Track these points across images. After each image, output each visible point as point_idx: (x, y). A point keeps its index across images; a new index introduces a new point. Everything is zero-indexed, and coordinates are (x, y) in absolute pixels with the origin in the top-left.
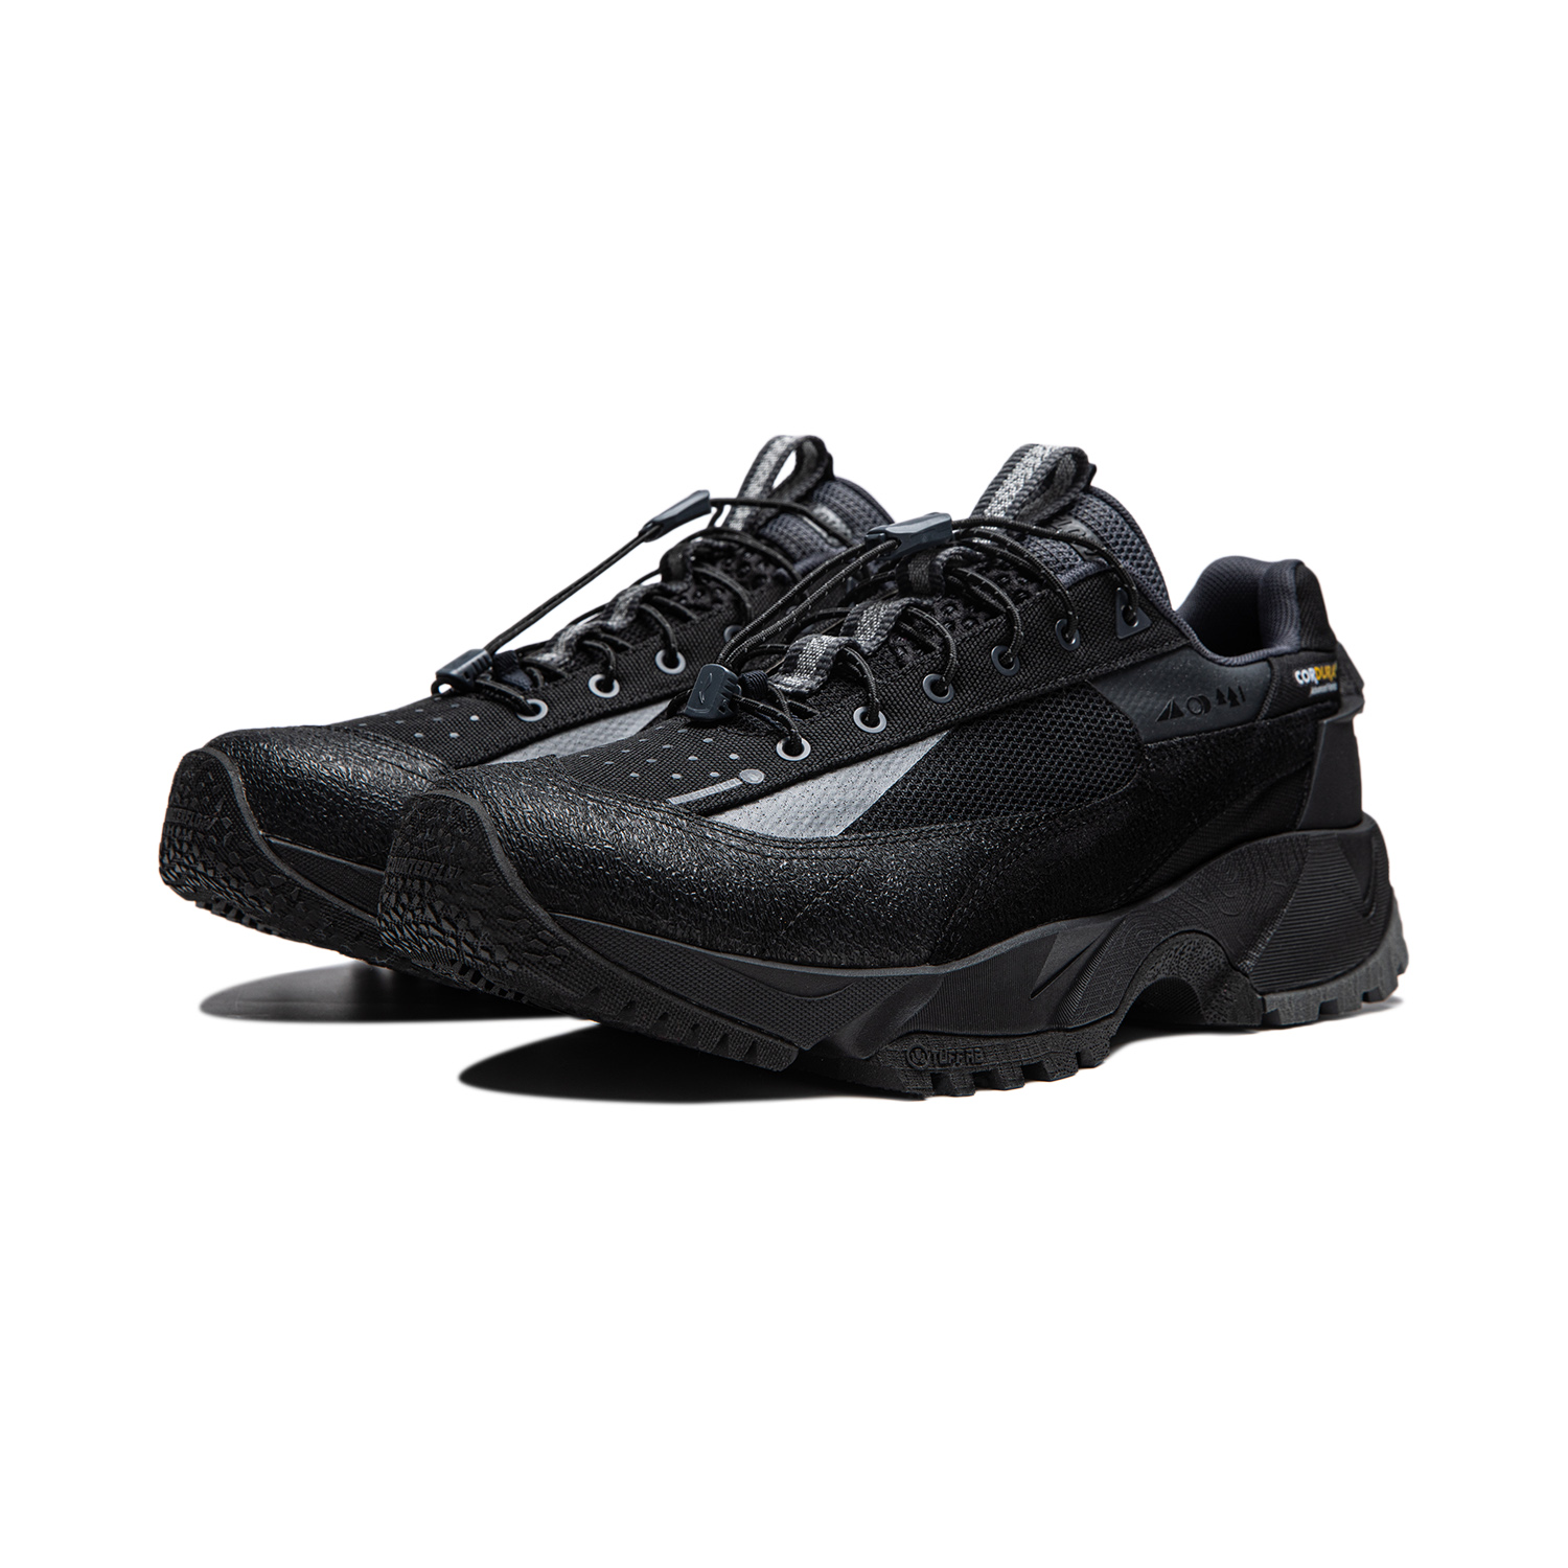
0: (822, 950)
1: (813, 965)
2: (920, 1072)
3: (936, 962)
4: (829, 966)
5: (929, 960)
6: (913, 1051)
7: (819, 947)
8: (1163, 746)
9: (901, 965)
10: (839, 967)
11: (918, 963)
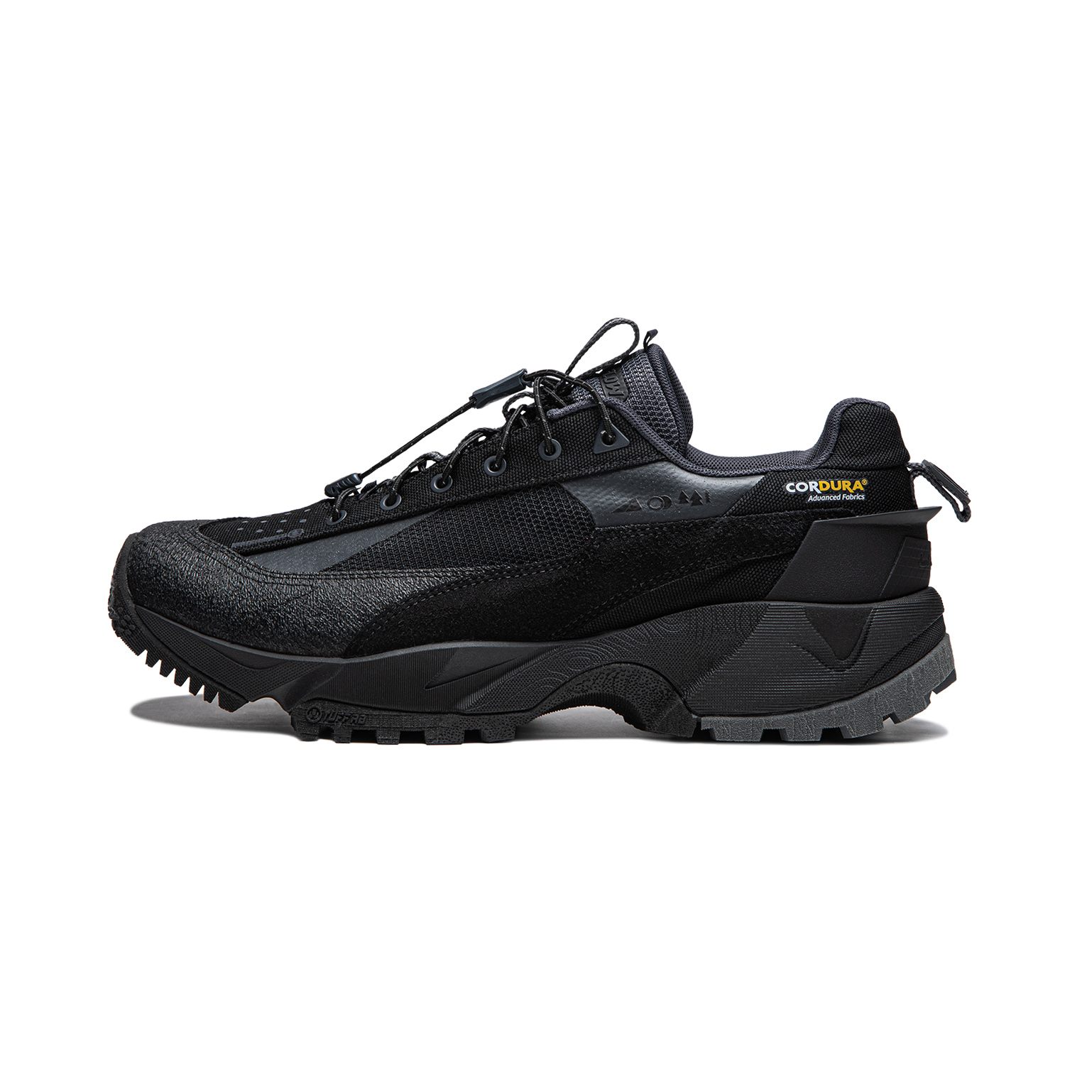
0: (267, 641)
1: (262, 649)
2: (311, 724)
3: (344, 656)
4: (272, 651)
5: (340, 656)
6: (311, 710)
7: (265, 639)
8: (613, 530)
9: (321, 656)
10: (278, 652)
11: (333, 656)
